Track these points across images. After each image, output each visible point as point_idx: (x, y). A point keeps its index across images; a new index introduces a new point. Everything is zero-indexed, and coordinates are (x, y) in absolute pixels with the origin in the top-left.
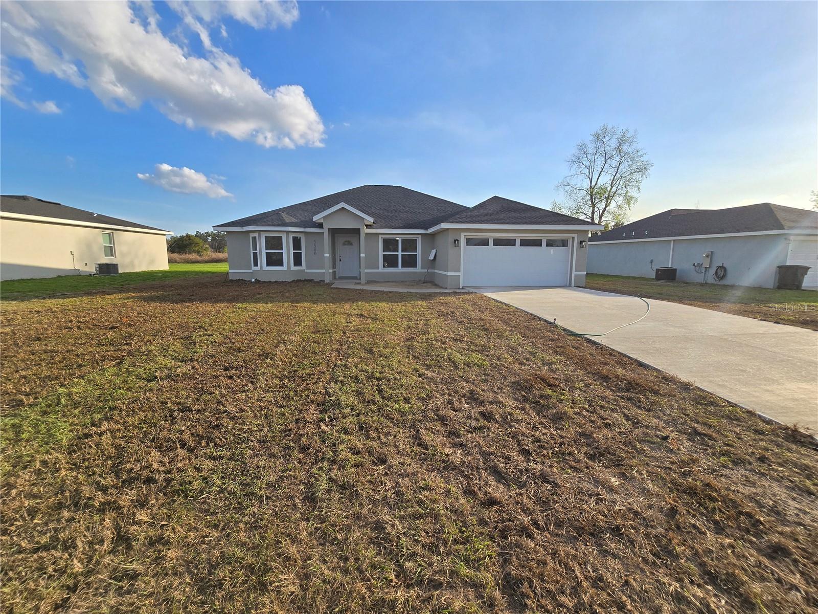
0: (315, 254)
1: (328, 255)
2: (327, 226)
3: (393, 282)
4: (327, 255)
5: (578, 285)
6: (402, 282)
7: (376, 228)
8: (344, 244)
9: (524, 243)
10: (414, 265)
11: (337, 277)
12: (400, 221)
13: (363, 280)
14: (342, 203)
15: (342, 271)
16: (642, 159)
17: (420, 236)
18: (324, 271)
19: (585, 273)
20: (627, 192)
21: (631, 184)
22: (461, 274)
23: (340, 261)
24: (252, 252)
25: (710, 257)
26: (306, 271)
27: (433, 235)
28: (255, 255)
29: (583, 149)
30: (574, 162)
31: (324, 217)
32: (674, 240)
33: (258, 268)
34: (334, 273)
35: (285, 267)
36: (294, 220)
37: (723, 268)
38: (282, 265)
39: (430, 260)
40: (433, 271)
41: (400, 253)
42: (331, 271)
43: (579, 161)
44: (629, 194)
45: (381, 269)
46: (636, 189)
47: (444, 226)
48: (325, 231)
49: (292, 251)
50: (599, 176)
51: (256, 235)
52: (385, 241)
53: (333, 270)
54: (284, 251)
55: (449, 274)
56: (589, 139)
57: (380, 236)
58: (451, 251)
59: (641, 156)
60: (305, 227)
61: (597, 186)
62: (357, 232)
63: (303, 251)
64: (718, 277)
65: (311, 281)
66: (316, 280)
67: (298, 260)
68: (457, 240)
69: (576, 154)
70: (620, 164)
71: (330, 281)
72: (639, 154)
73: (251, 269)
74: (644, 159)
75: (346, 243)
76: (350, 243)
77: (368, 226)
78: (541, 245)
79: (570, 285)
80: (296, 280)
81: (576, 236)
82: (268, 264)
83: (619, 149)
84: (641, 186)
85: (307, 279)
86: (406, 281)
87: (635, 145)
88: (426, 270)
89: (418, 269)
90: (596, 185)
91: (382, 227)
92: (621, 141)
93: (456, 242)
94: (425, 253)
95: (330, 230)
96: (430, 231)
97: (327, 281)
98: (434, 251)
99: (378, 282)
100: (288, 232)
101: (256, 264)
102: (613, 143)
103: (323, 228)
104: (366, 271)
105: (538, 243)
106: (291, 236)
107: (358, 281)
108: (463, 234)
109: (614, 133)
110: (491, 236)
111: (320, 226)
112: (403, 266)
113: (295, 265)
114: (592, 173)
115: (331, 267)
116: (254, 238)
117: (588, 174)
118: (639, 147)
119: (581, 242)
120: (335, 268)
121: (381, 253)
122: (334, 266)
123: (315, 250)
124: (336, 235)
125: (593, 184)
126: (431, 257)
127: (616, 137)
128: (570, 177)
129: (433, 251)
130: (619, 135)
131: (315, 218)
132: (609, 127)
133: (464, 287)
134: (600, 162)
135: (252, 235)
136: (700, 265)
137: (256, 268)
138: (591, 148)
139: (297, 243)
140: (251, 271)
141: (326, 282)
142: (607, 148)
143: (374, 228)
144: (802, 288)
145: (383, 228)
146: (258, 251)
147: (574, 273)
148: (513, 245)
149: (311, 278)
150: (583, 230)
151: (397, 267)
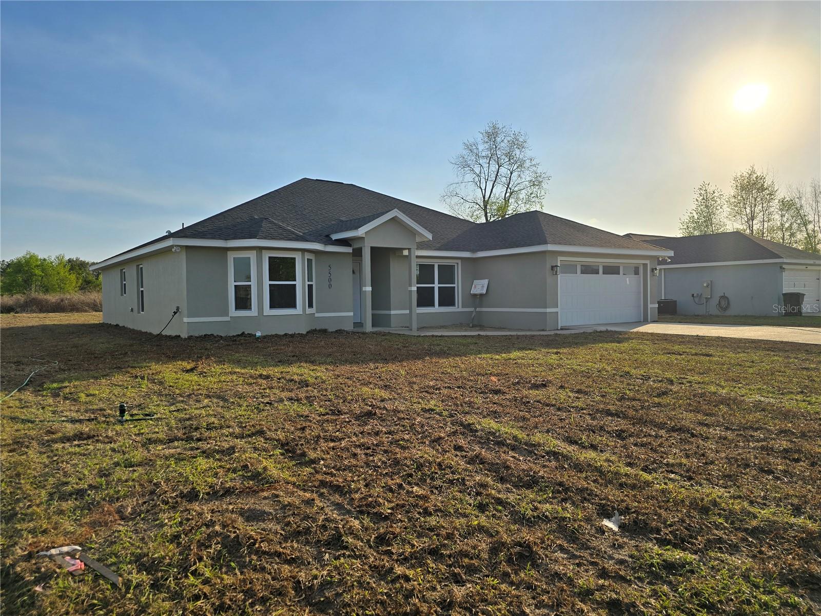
0: (330, 286)
1: (370, 289)
2: (369, 244)
5: (654, 320)
10: (451, 303)
13: (415, 326)
17: (458, 261)
19: (657, 306)
22: (559, 310)
24: (234, 284)
25: (710, 286)
26: (317, 315)
28: (242, 289)
32: (664, 269)
33: (251, 312)
35: (298, 310)
37: (724, 297)
38: (293, 305)
41: (436, 286)
45: (415, 309)
49: (307, 283)
55: (548, 310)
58: (549, 280)
63: (314, 283)
64: (721, 308)
65: (324, 331)
66: (332, 329)
70: (511, 174)
72: (533, 162)
73: (227, 315)
78: (619, 273)
79: (646, 321)
81: (648, 262)
83: (510, 156)
85: (318, 329)
88: (472, 309)
89: (458, 307)
92: (514, 144)
95: (375, 251)
96: (488, 254)
98: (483, 282)
100: (304, 251)
102: (504, 146)
108: (560, 258)
109: (505, 133)
112: (440, 304)
113: (308, 306)
116: (244, 260)
119: (653, 270)
121: (414, 285)
123: (330, 280)
125: (487, 198)
126: (482, 290)
128: (457, 185)
129: (476, 281)
132: (499, 126)
133: (562, 328)
134: (493, 168)
136: (700, 296)
137: (242, 313)
140: (227, 319)
144: (803, 315)
146: (252, 283)
147: (649, 306)
148: (597, 273)
149: (323, 327)
150: (656, 256)
151: (433, 305)
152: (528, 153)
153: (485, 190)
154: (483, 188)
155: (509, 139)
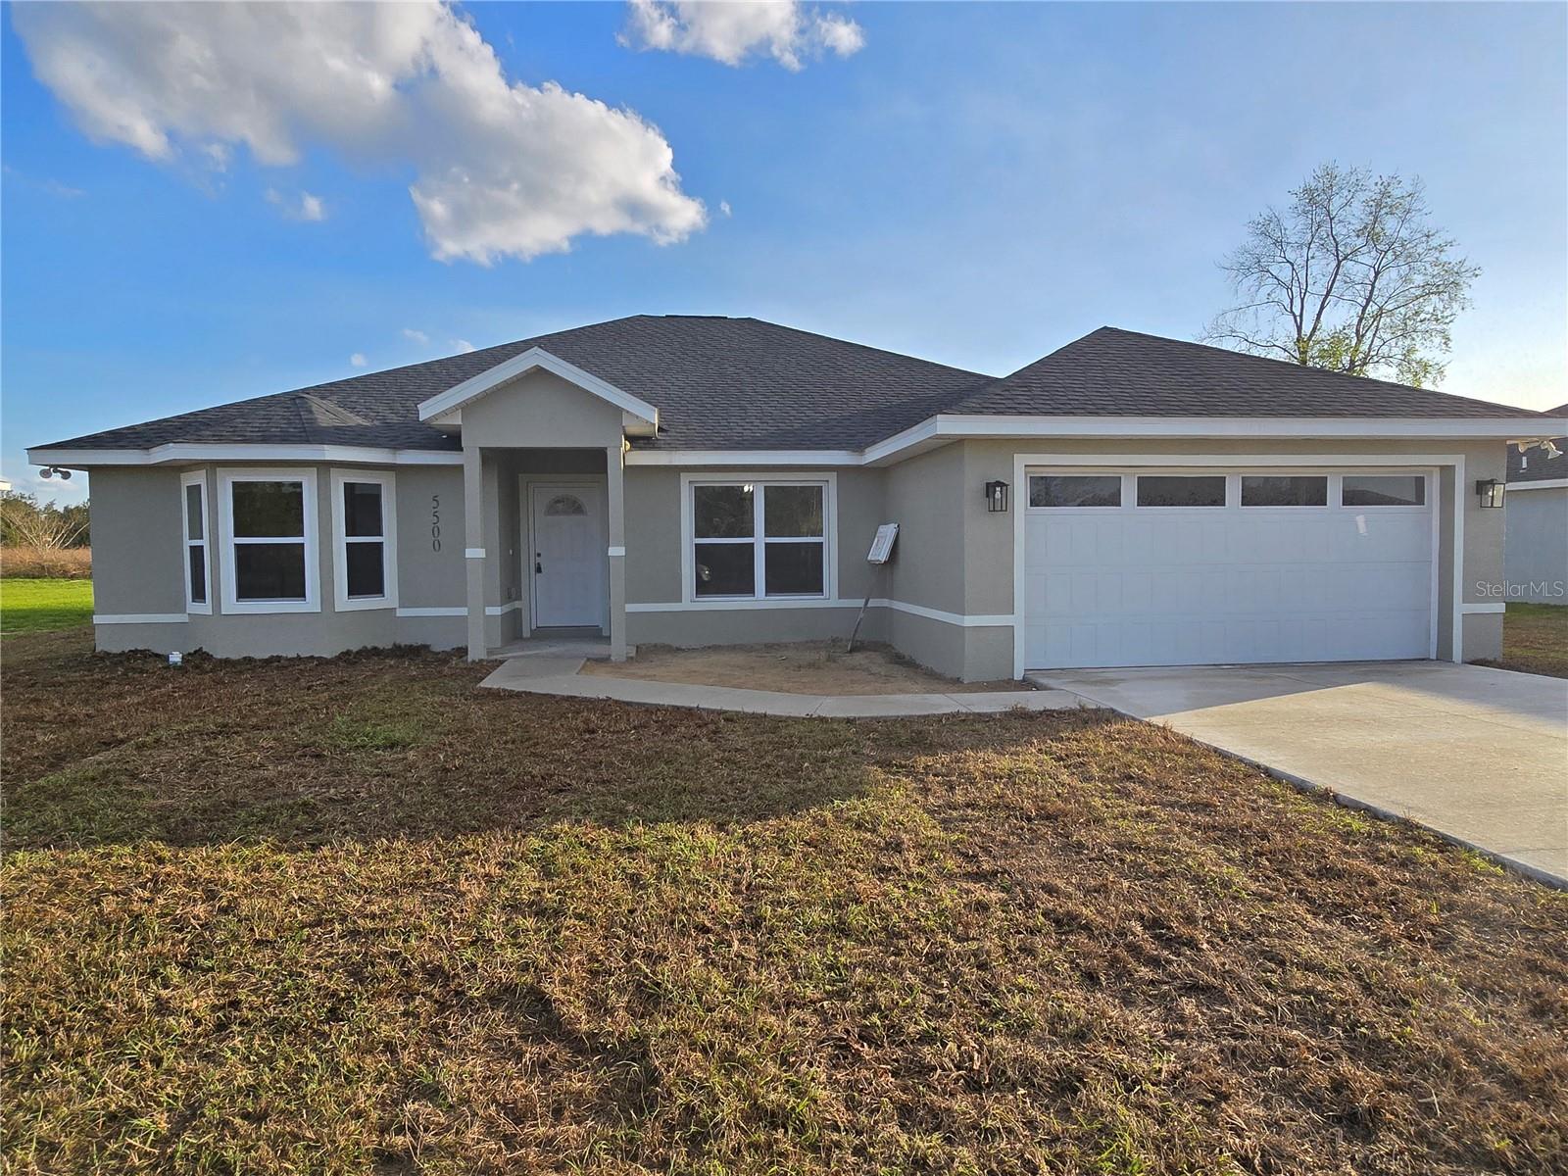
0: (437, 546)
1: (481, 553)
2: (474, 442)
3: (733, 648)
4: (475, 553)
5: (1481, 656)
6: (769, 647)
7: (671, 447)
8: (552, 509)
9: (1259, 492)
10: (813, 584)
11: (526, 633)
12: (757, 422)
13: (619, 647)
14: (536, 348)
15: (542, 607)
16: (1443, 258)
17: (833, 477)
18: (463, 611)
19: (1501, 608)
20: (1410, 351)
21: (1421, 327)
22: (1016, 620)
23: (539, 570)
24: (188, 543)
26: (401, 613)
27: (881, 471)
28: (197, 553)
29: (1269, 231)
30: (1247, 271)
31: (467, 407)
33: (205, 608)
35: (312, 602)
36: (356, 420)
38: (299, 592)
39: (874, 565)
40: (885, 602)
41: (759, 540)
42: (496, 611)
43: (1258, 266)
44: (1417, 356)
45: (690, 601)
46: (1438, 340)
47: (947, 425)
48: (469, 460)
49: (341, 540)
50: (1322, 308)
51: (199, 478)
52: (703, 497)
53: (507, 608)
54: (310, 539)
55: (969, 621)
57: (685, 479)
58: (977, 527)
59: (1440, 249)
60: (396, 445)
61: (1318, 335)
62: (594, 461)
63: (389, 539)
65: (421, 650)
66: (440, 646)
67: (365, 574)
68: (999, 484)
69: (1249, 247)
70: (1377, 273)
71: (490, 652)
73: (183, 611)
74: (1451, 256)
75: (560, 505)
76: (577, 508)
77: (639, 441)
78: (1321, 501)
79: (1444, 656)
80: (355, 649)
82: (244, 592)
83: (1371, 234)
84: (1453, 330)
85: (403, 644)
86: (786, 646)
87: (1416, 219)
88: (859, 603)
89: (830, 596)
90: (1314, 329)
91: (690, 445)
92: (1380, 206)
93: (995, 492)
94: (854, 541)
95: (489, 456)
96: (875, 454)
97: (477, 652)
98: (888, 532)
99: (678, 649)
100: (323, 466)
101: (199, 594)
102: (1355, 215)
103: (461, 450)
104: (630, 608)
105: (1311, 492)
106: (338, 482)
107: (599, 650)
108: (1021, 461)
109: (1358, 186)
110: (1130, 467)
111: (451, 440)
112: (770, 589)
113: (354, 590)
114: (1302, 300)
115: (498, 596)
116: (194, 491)
117: (1287, 302)
118: (1429, 223)
119: (1481, 487)
120: (519, 598)
121: (688, 541)
122: (511, 589)
123: (436, 531)
124: (523, 478)
125: (1307, 329)
126: (880, 552)
127: (1362, 196)
128: (1234, 313)
129: (882, 529)
130: (1372, 192)
131: (427, 411)
132: (1342, 170)
133: (1033, 677)
135: (189, 480)
137: (195, 608)
138: (1294, 228)
139: (363, 508)
140: (182, 618)
141: (470, 657)
142: (1338, 229)
143: (659, 449)
145: (693, 448)
146: (205, 543)
147: (1460, 609)
149: (418, 641)
150: (1499, 442)
151: (751, 590)
152: (1420, 222)
153: (1301, 316)
154: (1298, 313)
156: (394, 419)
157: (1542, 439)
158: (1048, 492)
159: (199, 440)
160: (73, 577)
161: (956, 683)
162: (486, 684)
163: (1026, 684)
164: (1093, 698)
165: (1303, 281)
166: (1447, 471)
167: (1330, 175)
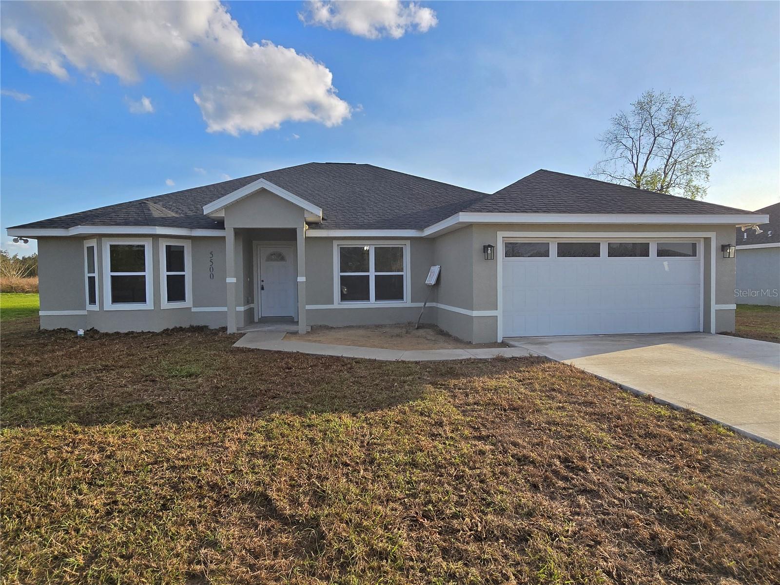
0: (212, 276)
1: (234, 280)
2: (231, 225)
3: (359, 327)
4: (231, 280)
5: (724, 330)
6: (378, 326)
7: (328, 228)
8: (269, 258)
9: (617, 251)
10: (398, 295)
11: (256, 320)
12: (371, 216)
13: (303, 327)
14: (261, 179)
15: (265, 306)
16: (706, 136)
17: (408, 243)
18: (225, 309)
19: (734, 307)
20: (691, 181)
21: (695, 169)
22: (498, 313)
23: (262, 288)
24: (87, 275)
26: (194, 310)
27: (432, 240)
28: (92, 280)
29: (621, 123)
30: (610, 142)
31: (227, 208)
33: (95, 308)
34: (250, 314)
35: (149, 305)
36: (171, 214)
38: (143, 299)
39: (429, 286)
40: (434, 304)
41: (372, 274)
42: (242, 309)
43: (615, 140)
44: (694, 184)
45: (337, 304)
46: (703, 176)
47: (465, 217)
48: (228, 233)
49: (164, 273)
50: (647, 160)
51: (93, 243)
52: (344, 252)
53: (247, 307)
54: (148, 274)
55: (475, 313)
56: (629, 109)
57: (335, 243)
58: (479, 268)
59: (704, 132)
60: (192, 227)
61: (645, 174)
62: (290, 235)
63: (188, 273)
65: (202, 329)
66: (213, 326)
67: (176, 290)
68: (490, 246)
69: (612, 130)
70: (674, 143)
71: (238, 329)
72: (702, 128)
73: (85, 309)
74: (709, 135)
75: (273, 257)
76: (281, 258)
77: (313, 225)
78: (647, 254)
79: (707, 330)
80: (171, 328)
81: (712, 235)
82: (116, 299)
83: (671, 124)
84: (710, 171)
85: (193, 325)
86: (385, 326)
88: (422, 304)
89: (407, 302)
90: (644, 170)
91: (338, 227)
92: (674, 111)
93: (488, 250)
94: (419, 273)
95: (238, 232)
96: (428, 231)
97: (232, 329)
98: (435, 270)
99: (332, 328)
100: (156, 237)
101: (92, 301)
102: (663, 115)
103: (224, 229)
104: (308, 307)
105: (641, 250)
106: (163, 245)
107: (293, 328)
108: (501, 235)
109: (664, 101)
110: (554, 238)
111: (220, 224)
112: (378, 298)
113: (170, 299)
114: (638, 156)
115: (242, 302)
116: (90, 249)
117: (630, 157)
118: (698, 119)
119: (724, 248)
120: (252, 303)
121: (337, 274)
122: (249, 298)
123: (211, 269)
124: (254, 242)
125: (640, 171)
126: (431, 280)
128: (605, 162)
129: (432, 268)
130: (672, 104)
131: (207, 210)
132: (656, 93)
133: (507, 341)
134: (647, 140)
135: (88, 244)
137: (90, 308)
138: (633, 121)
139: (175, 259)
140: (84, 312)
141: (229, 332)
142: (654, 122)
143: (323, 228)
145: (340, 228)
146: (96, 275)
147: (714, 307)
148: (597, 254)
149: (202, 324)
150: (732, 226)
151: (368, 298)
152: (694, 118)
153: (637, 164)
154: (635, 162)
155: (667, 106)
156: (190, 213)
157: (753, 225)
158: (513, 250)
159: (93, 224)
160: (27, 292)
161: (469, 344)
162: (237, 345)
163: (504, 344)
164: (536, 351)
165: (638, 147)
166: (707, 240)
167: (651, 96)
